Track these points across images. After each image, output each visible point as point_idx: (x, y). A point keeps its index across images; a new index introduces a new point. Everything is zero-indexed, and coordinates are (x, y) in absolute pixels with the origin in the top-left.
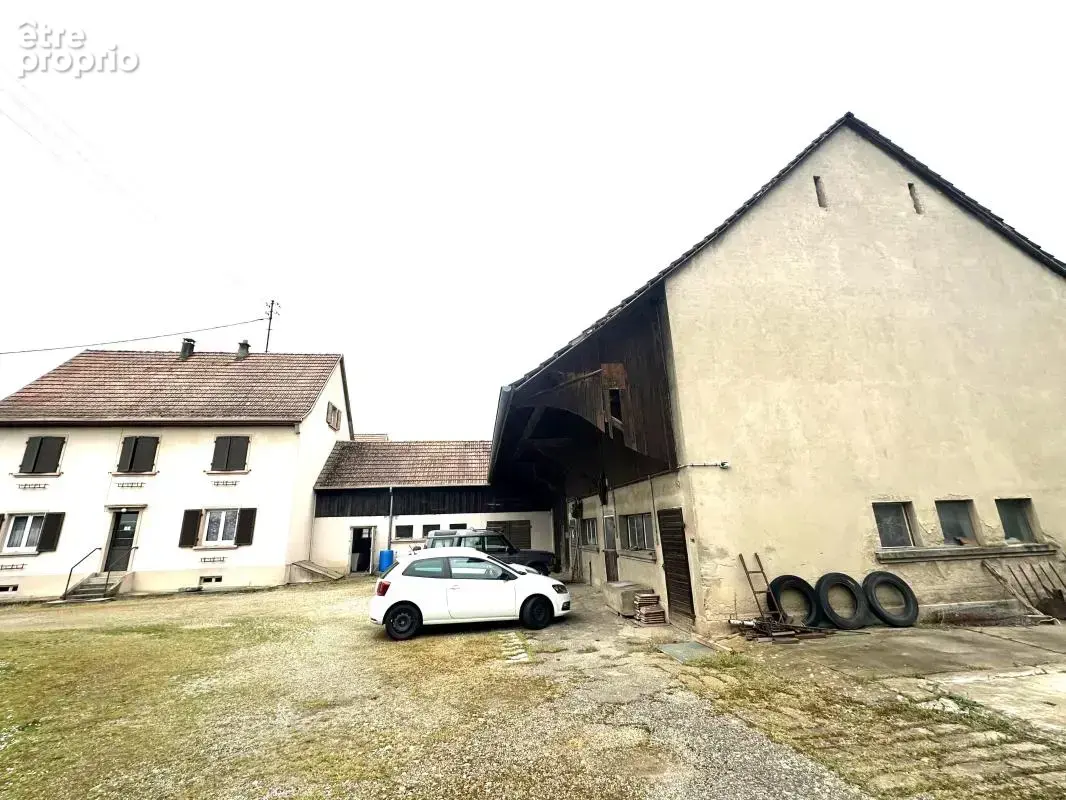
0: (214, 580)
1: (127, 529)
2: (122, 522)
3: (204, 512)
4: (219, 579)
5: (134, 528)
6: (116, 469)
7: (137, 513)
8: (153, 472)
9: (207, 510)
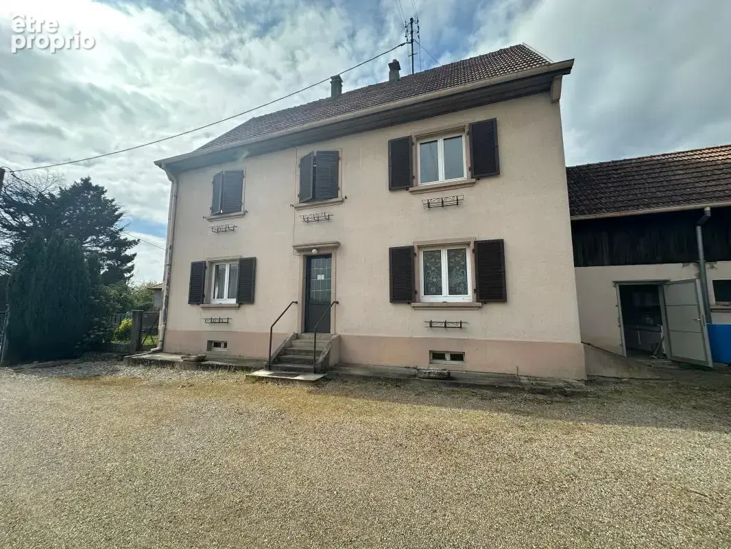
0: (448, 357)
1: (321, 277)
2: (314, 269)
3: (416, 251)
4: (458, 357)
5: (328, 275)
6: (297, 199)
7: (329, 256)
8: (339, 199)
9: (419, 247)
